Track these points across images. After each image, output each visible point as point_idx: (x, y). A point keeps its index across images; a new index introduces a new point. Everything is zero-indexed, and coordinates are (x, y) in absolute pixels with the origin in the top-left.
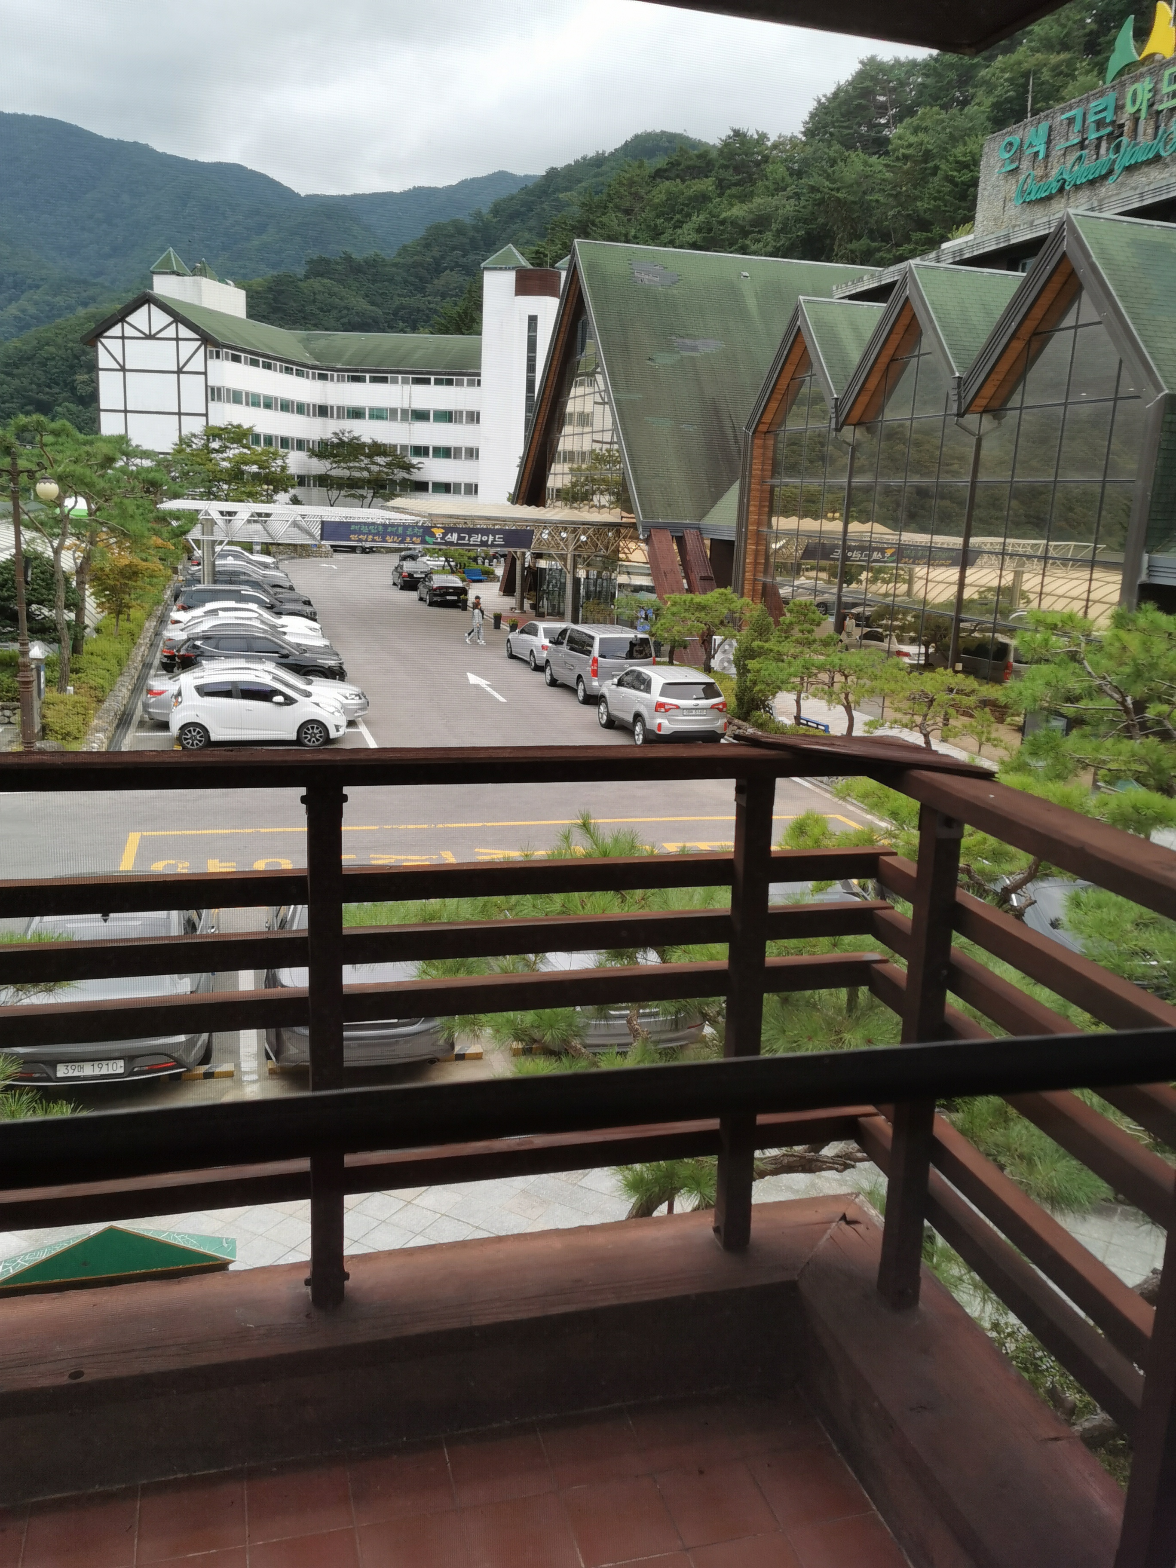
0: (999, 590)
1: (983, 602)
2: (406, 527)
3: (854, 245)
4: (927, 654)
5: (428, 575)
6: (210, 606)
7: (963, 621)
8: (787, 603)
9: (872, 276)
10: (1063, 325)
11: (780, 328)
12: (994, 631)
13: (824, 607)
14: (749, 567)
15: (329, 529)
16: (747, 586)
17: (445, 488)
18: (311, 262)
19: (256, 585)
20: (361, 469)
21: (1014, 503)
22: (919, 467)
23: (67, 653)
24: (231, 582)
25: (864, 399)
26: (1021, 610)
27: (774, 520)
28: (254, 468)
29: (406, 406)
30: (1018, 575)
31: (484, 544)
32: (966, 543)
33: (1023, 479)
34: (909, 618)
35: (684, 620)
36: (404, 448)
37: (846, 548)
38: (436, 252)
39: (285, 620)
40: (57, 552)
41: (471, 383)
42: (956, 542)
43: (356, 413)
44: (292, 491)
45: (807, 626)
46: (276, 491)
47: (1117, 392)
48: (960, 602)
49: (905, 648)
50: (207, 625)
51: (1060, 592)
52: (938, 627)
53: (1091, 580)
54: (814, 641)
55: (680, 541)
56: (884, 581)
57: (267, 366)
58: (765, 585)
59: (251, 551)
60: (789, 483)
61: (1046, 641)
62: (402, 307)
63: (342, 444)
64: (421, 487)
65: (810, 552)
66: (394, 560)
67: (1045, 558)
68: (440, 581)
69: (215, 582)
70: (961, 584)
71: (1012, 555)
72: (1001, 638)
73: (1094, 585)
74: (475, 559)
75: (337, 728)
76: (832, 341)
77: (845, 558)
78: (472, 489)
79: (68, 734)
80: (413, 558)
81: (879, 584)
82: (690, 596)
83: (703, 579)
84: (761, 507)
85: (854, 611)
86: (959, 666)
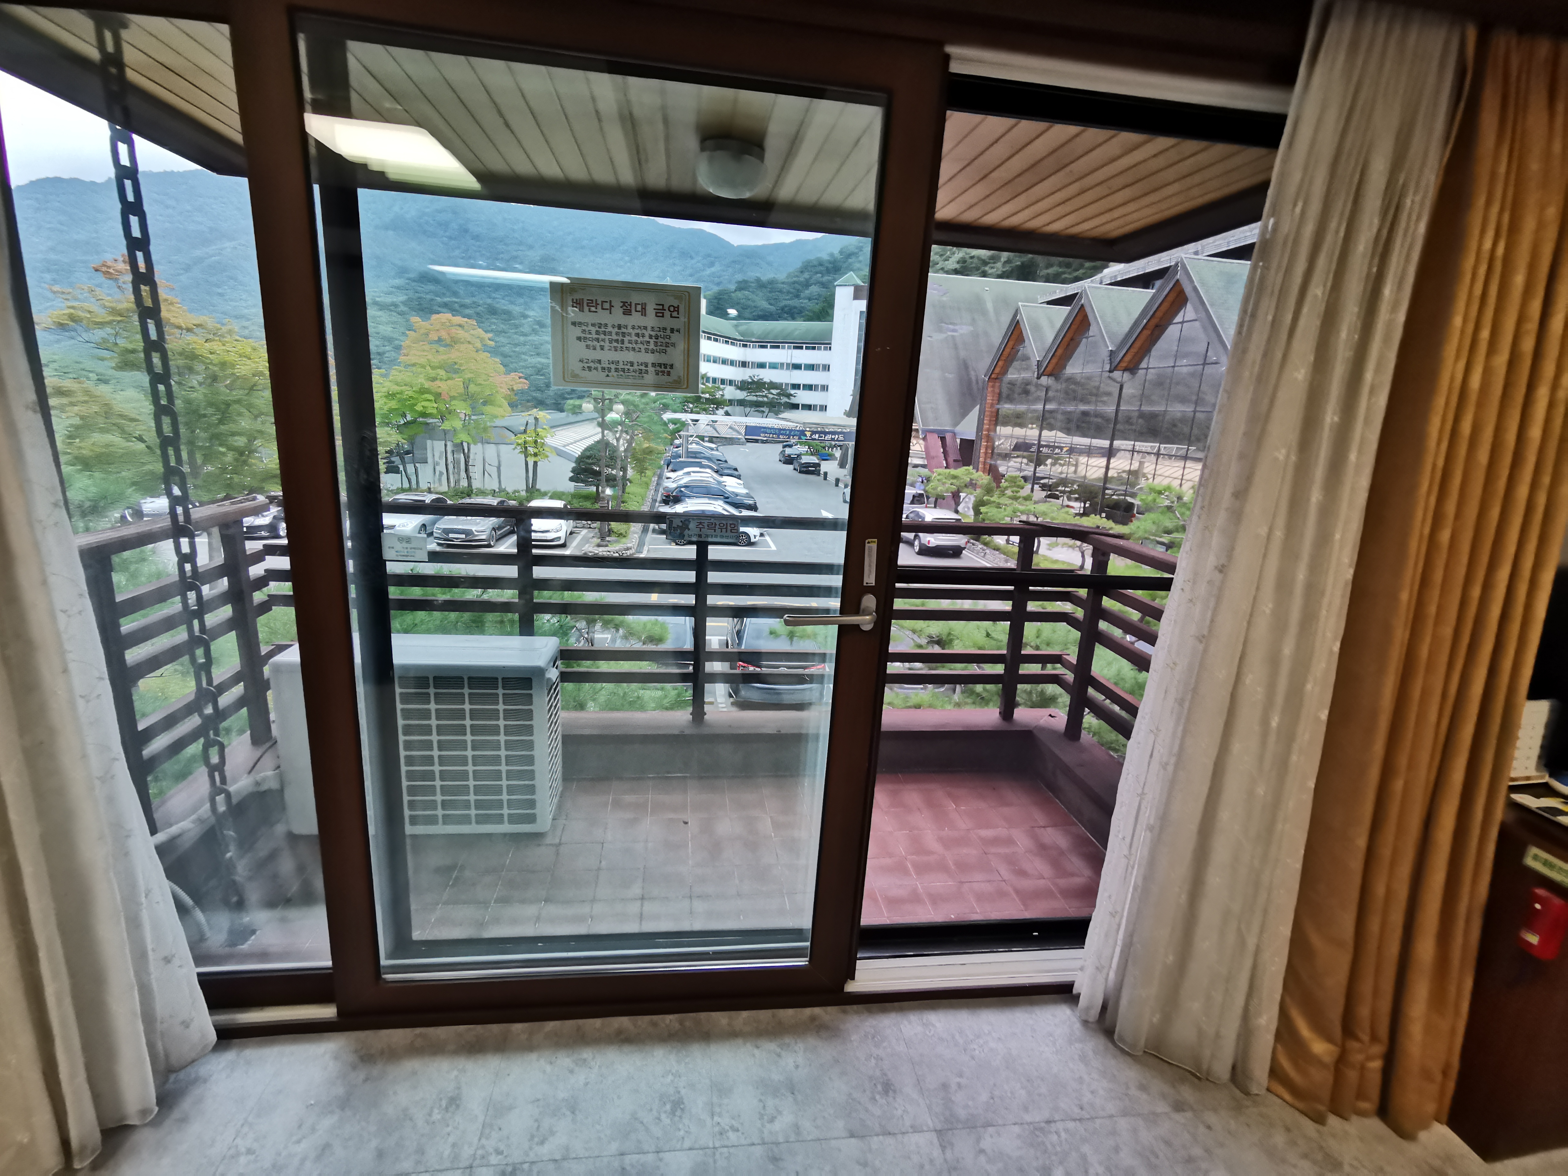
0: (1130, 472)
1: (1119, 479)
2: (791, 431)
3: (1051, 271)
4: (1084, 507)
5: (799, 456)
6: (686, 470)
7: (1107, 489)
8: (1004, 476)
9: (1061, 290)
10: (1175, 321)
11: (1006, 320)
12: (1125, 495)
13: (1025, 479)
14: (982, 455)
15: (749, 430)
16: (981, 466)
17: (808, 407)
18: (739, 282)
19: (709, 459)
20: (763, 396)
21: (1140, 421)
22: (1083, 400)
23: (620, 492)
24: (696, 458)
25: (1054, 361)
26: (1143, 483)
27: (998, 428)
28: (707, 396)
29: (789, 361)
30: (1141, 463)
31: (833, 440)
32: (1111, 444)
33: (1146, 408)
34: (1075, 486)
35: (944, 484)
36: (787, 384)
37: (1040, 446)
38: (806, 275)
39: (725, 478)
40: (618, 440)
41: (825, 349)
42: (1106, 443)
43: (762, 366)
44: (726, 408)
45: (1015, 489)
46: (717, 409)
47: (1205, 360)
48: (1106, 478)
49: (1072, 504)
50: (685, 480)
51: (1166, 474)
52: (1091, 492)
53: (1184, 468)
54: (1019, 497)
55: (943, 439)
56: (1061, 465)
57: (716, 340)
58: (991, 465)
59: (703, 440)
60: (1007, 408)
61: (1154, 500)
62: (786, 306)
63: (753, 382)
64: (795, 407)
65: (1017, 447)
66: (779, 447)
67: (1158, 454)
68: (805, 459)
69: (688, 457)
70: (1107, 468)
71: (1138, 452)
72: (1129, 499)
73: (1186, 471)
74: (824, 448)
75: (755, 537)
76: (1037, 328)
77: (1039, 451)
78: (824, 408)
79: (621, 534)
80: (790, 446)
81: (1057, 466)
82: (948, 471)
83: (955, 461)
84: (990, 421)
85: (1042, 481)
86: (1104, 515)
